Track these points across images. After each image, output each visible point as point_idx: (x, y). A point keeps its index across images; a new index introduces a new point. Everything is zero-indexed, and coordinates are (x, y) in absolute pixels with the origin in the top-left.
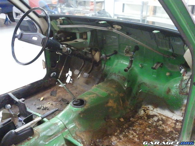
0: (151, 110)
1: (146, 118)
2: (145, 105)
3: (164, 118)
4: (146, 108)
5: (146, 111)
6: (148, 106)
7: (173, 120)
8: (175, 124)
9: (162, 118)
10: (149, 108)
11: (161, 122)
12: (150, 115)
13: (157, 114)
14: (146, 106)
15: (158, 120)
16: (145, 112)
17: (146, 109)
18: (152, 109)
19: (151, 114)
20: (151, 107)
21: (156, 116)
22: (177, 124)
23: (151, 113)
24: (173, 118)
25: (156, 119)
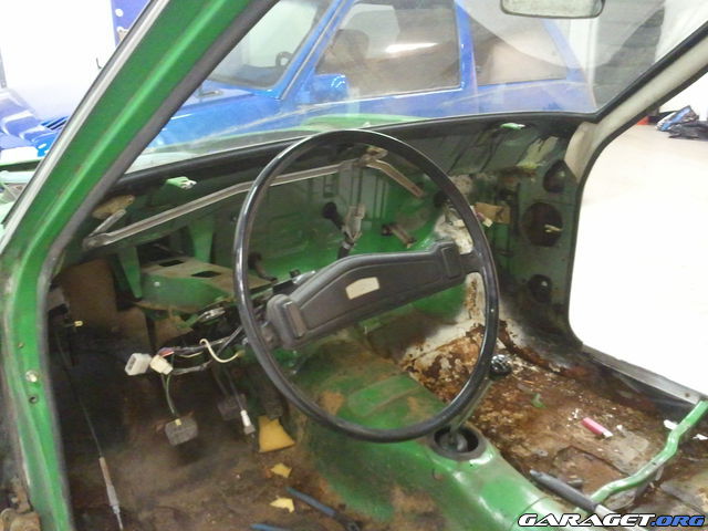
0: (422, 356)
1: (432, 380)
2: (401, 357)
3: (451, 348)
4: (407, 362)
5: (415, 368)
6: (407, 354)
7: (463, 338)
8: (473, 342)
9: (450, 353)
10: (411, 356)
11: (457, 361)
12: (430, 368)
13: (437, 353)
14: (405, 359)
15: (452, 362)
16: (417, 371)
17: (410, 365)
18: (418, 352)
19: (430, 363)
20: (413, 351)
21: (439, 358)
22: (474, 338)
23: (427, 361)
24: (460, 336)
25: (445, 364)
